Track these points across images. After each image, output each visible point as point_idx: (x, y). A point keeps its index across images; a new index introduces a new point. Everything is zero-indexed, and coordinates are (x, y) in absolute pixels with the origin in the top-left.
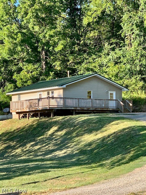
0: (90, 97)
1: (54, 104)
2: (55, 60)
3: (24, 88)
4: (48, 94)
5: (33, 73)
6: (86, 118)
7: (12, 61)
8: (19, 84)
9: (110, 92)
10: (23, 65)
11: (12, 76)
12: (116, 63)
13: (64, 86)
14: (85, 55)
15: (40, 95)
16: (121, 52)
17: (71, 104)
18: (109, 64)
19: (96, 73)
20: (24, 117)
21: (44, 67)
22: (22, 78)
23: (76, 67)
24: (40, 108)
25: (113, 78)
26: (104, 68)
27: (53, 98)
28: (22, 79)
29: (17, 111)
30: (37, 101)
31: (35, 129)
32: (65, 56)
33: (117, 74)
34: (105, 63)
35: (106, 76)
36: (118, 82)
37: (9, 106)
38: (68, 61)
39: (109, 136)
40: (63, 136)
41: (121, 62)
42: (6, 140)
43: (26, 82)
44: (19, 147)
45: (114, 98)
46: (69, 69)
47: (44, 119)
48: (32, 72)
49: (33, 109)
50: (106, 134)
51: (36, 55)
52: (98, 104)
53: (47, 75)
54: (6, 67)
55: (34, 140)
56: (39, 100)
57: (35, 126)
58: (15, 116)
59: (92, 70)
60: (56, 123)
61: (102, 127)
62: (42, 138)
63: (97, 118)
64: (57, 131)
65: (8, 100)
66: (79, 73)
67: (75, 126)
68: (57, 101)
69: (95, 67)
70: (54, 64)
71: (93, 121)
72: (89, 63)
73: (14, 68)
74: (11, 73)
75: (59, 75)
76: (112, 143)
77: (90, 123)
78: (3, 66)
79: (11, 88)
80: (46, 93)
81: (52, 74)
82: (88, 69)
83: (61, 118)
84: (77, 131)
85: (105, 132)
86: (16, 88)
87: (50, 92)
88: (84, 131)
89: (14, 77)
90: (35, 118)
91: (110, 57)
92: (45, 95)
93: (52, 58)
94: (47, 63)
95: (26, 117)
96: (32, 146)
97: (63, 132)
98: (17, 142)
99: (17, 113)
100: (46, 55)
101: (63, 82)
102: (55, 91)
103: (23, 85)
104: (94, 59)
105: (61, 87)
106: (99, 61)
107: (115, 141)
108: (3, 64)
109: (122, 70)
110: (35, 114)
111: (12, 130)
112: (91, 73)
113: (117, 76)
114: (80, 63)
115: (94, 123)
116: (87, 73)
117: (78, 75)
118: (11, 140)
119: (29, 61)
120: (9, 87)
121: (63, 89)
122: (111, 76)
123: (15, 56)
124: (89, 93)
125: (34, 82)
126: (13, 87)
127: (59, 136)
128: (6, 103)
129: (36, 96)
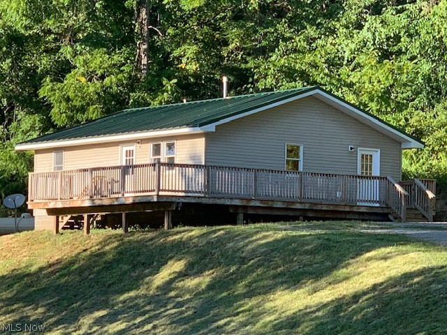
0: (296, 164)
1: (174, 184)
2: (180, 39)
3: (74, 128)
4: (157, 150)
5: (107, 80)
6: (280, 235)
7: (37, 39)
8: (59, 115)
9: (361, 151)
10: (75, 54)
11: (37, 87)
12: (385, 55)
13: (211, 128)
14: (282, 27)
15: (129, 153)
16: (403, 20)
17: (233, 187)
18: (362, 59)
19: (317, 85)
20: (75, 224)
21: (144, 61)
22: (71, 94)
23: (251, 64)
24: (129, 197)
25: (373, 106)
26: (344, 70)
27: (171, 164)
28: (68, 100)
29: (52, 205)
30: (117, 174)
31: (109, 266)
32: (216, 29)
33: (387, 92)
34: (347, 55)
35: (351, 98)
36: (389, 118)
37: (23, 189)
38: (226, 43)
39: (356, 297)
40: (204, 292)
41: (399, 53)
42: (10, 301)
43: (83, 110)
44: (57, 323)
45: (376, 172)
46: (227, 71)
47: (139, 235)
48: (102, 77)
49: (106, 202)
50: (345, 289)
51: (119, 22)
52: (320, 191)
53: (154, 88)
54: (17, 59)
55: (105, 305)
56: (126, 169)
57: (110, 257)
58: (43, 221)
59: (304, 76)
60: (179, 249)
61: (335, 267)
62: (131, 299)
63: (318, 237)
64: (182, 275)
65: (22, 167)
66: (260, 85)
67: (243, 260)
68: (184, 176)
69: (315, 66)
70: (176, 53)
71: (303, 245)
72: (295, 51)
73: (44, 62)
74: (34, 80)
75: (193, 88)
76: (366, 321)
77: (294, 252)
78: (7, 54)
79: (33, 128)
80: (150, 146)
81: (169, 84)
82: (290, 74)
83: (196, 231)
84: (249, 279)
85: (344, 284)
86: (50, 130)
87: (163, 145)
88: (275, 277)
89: (42, 93)
90: (109, 231)
91: (365, 34)
92: (144, 155)
93: (170, 31)
94: (153, 50)
95: (80, 227)
96: (99, 322)
97: (204, 280)
98: (50, 307)
99: (51, 212)
100: (152, 21)
101: (205, 113)
102: (178, 144)
103: (71, 118)
104: (310, 40)
105: (198, 130)
106: (327, 45)
107: (377, 314)
108: (9, 46)
109: (404, 78)
110: (112, 215)
111: (33, 269)
112: (299, 85)
113: (385, 96)
114: (264, 52)
115: (306, 252)
116: (286, 86)
117: (257, 91)
118: (30, 299)
119: (94, 42)
120: (25, 126)
121: (206, 135)
122: (365, 98)
123: (50, 23)
124: (293, 151)
125: (108, 112)
126: (38, 125)
127: (189, 291)
128: (13, 178)
129: (117, 157)
